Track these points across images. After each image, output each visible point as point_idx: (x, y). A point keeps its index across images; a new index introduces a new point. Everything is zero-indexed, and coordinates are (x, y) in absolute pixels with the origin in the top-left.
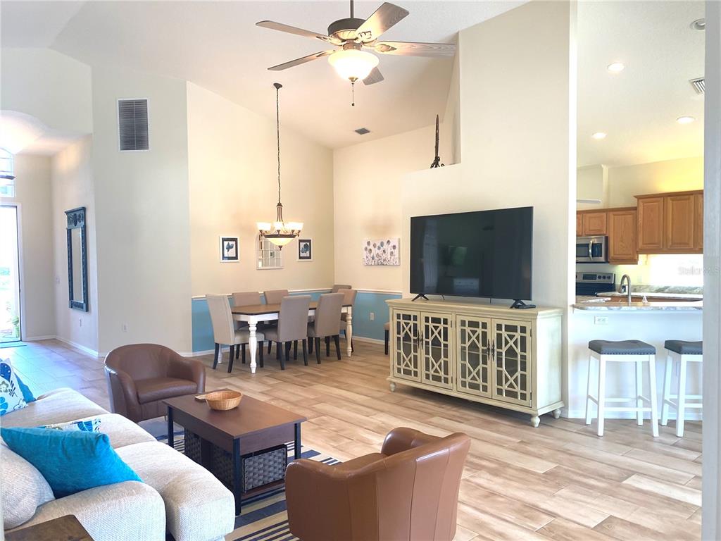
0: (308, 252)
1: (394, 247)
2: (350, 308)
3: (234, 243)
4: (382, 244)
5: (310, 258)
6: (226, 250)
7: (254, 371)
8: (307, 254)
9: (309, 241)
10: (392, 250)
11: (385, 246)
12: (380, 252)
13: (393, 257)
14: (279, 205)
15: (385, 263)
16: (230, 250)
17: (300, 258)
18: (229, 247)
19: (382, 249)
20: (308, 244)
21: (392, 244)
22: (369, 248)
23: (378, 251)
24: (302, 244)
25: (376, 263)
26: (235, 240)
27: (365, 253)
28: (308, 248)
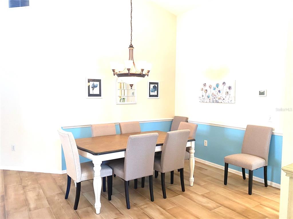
0: (156, 92)
1: (230, 88)
2: (193, 142)
3: (98, 83)
4: (217, 85)
5: (157, 96)
6: (91, 89)
7: (98, 211)
8: (155, 93)
9: (157, 84)
10: (228, 90)
11: (221, 87)
12: (215, 92)
13: (228, 97)
14: (131, 46)
15: (220, 101)
16: (95, 89)
17: (150, 96)
18: (94, 87)
19: (217, 90)
20: (156, 85)
21: (227, 85)
22: (205, 88)
23: (213, 91)
24: (152, 86)
25: (211, 101)
26: (99, 81)
27: (202, 93)
28: (156, 88)
